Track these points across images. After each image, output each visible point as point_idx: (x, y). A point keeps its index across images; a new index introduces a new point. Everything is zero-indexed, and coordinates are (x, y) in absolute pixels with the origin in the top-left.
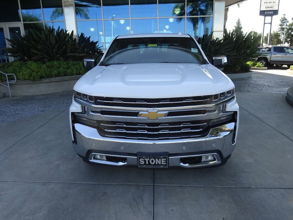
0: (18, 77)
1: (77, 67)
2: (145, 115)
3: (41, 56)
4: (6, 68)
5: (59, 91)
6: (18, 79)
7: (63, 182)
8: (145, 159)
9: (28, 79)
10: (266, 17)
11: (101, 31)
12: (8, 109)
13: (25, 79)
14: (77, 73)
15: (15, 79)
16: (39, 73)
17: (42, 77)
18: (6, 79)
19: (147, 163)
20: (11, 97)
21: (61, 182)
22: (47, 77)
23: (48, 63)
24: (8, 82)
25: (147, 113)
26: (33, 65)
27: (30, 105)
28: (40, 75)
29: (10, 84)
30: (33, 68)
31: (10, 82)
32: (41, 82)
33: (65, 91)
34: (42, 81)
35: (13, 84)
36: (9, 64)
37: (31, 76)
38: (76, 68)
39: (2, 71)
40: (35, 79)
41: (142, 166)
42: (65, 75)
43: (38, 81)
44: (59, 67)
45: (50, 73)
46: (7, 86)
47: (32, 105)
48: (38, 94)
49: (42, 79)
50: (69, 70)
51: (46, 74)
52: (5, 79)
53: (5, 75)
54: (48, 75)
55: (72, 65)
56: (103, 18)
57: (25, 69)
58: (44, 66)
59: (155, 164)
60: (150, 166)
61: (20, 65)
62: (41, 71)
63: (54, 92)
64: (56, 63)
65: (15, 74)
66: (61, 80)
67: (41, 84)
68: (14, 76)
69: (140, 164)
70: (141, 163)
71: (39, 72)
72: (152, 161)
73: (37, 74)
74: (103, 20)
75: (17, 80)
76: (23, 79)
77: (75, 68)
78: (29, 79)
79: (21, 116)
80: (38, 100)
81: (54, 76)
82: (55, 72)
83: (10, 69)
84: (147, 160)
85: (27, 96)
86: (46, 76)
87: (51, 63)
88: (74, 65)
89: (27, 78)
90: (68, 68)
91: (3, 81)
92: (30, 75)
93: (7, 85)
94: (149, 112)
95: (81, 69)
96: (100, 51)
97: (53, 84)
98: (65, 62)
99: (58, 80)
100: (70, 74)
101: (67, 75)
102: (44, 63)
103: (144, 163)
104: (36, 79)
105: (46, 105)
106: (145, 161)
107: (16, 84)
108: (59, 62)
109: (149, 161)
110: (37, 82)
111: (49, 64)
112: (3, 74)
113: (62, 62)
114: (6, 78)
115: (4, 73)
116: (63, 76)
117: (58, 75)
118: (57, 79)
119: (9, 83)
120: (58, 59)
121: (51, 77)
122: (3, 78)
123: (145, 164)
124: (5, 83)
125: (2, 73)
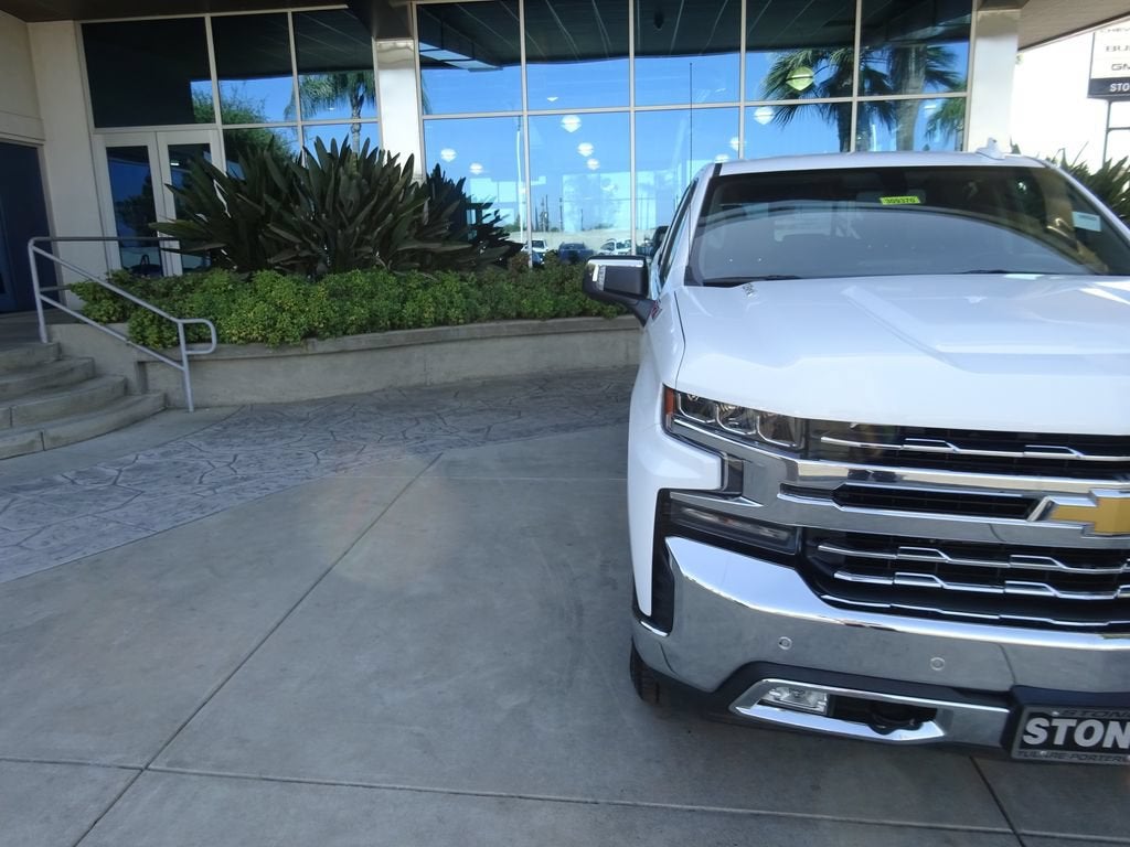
0: (221, 332)
1: (437, 293)
2: (1071, 514)
3: (305, 253)
4: (176, 297)
5: (368, 387)
6: (221, 340)
7: (583, 799)
8: (1055, 723)
9: (260, 339)
10: (1114, 104)
11: (476, 162)
12: (202, 457)
13: (248, 341)
14: (435, 319)
15: (210, 341)
16: (303, 319)
17: (311, 334)
18: (178, 340)
19: (1059, 739)
20: (191, 409)
21: (575, 799)
22: (327, 334)
23: (333, 279)
24: (184, 352)
25: (1085, 503)
26: (280, 287)
27: (278, 443)
28: (305, 327)
29: (192, 360)
30: (280, 298)
31: (191, 349)
32: (304, 351)
33: (390, 386)
34: (310, 347)
35: (204, 358)
36: (186, 283)
37: (273, 327)
38: (435, 298)
39: (164, 307)
40: (287, 339)
41: (1029, 751)
42: (393, 327)
43: (296, 346)
44: (372, 296)
45: (341, 315)
46: (179, 366)
47: (284, 442)
48: (292, 399)
49: (308, 340)
50: (410, 308)
51: (328, 320)
52: (175, 338)
53: (176, 324)
54: (334, 326)
55: (418, 287)
56: (525, 109)
57: (250, 301)
58: (320, 290)
59: (1098, 748)
60: (1070, 753)
61: (230, 287)
62: (309, 311)
63: (349, 391)
64: (359, 278)
65: (211, 320)
66: (376, 346)
67: (303, 361)
68: (207, 326)
69: (1024, 745)
70: (1029, 740)
71: (303, 311)
72: (1089, 733)
73: (295, 321)
74: (525, 113)
75: (218, 342)
76: (242, 338)
77: (431, 300)
78: (265, 339)
79: (263, 486)
80: (302, 425)
81: (354, 328)
82: (359, 313)
83: (192, 302)
84: (1062, 726)
85: (252, 405)
86: (327, 327)
87: (342, 278)
88: (426, 286)
89: (255, 335)
90: (404, 301)
91: (165, 346)
92: (270, 326)
93: (180, 362)
94: (1097, 500)
95: (452, 302)
96: (501, 234)
97: (349, 360)
98: (394, 275)
99: (370, 345)
100: (411, 323)
101: (400, 327)
102: (319, 278)
103: (1043, 736)
104: (292, 340)
105: (340, 442)
106: (1052, 731)
107: (214, 358)
108: (369, 274)
109: (1071, 731)
110: (289, 352)
111: (336, 282)
112: (168, 320)
113: (381, 273)
114: (178, 335)
115: (173, 315)
116: (386, 330)
117: (371, 325)
118: (366, 339)
119: (188, 356)
120: (365, 265)
121: (345, 333)
122: (167, 334)
123: (1048, 744)
124: (172, 352)
125: (162, 317)
